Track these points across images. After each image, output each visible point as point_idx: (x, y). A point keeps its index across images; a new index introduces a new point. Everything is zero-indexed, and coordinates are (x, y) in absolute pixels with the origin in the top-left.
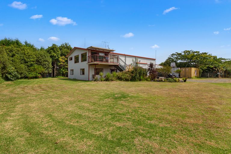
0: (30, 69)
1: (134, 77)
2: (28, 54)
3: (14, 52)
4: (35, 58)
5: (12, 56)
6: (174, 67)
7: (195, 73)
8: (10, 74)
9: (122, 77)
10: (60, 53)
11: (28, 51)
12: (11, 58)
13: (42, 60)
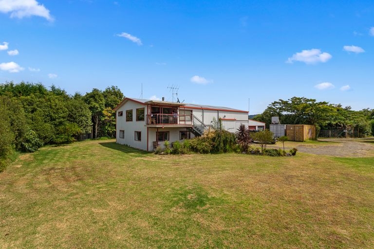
0: (58, 130)
1: (217, 147)
2: (56, 106)
3: (35, 106)
4: (66, 112)
5: (32, 112)
6: (277, 124)
7: (308, 133)
8: (28, 141)
9: (198, 146)
10: (104, 103)
11: (57, 101)
12: (30, 115)
13: (77, 114)
